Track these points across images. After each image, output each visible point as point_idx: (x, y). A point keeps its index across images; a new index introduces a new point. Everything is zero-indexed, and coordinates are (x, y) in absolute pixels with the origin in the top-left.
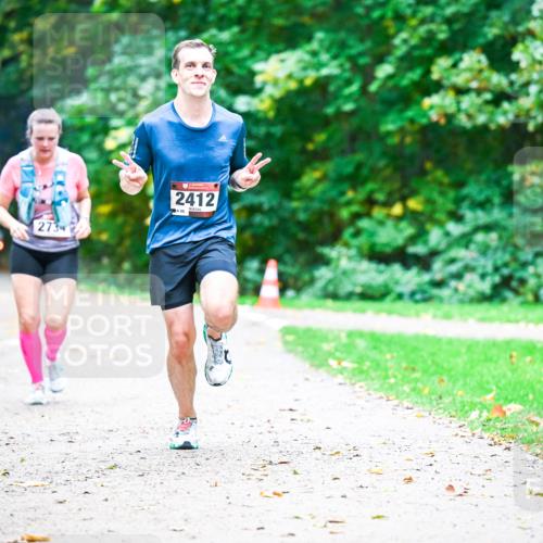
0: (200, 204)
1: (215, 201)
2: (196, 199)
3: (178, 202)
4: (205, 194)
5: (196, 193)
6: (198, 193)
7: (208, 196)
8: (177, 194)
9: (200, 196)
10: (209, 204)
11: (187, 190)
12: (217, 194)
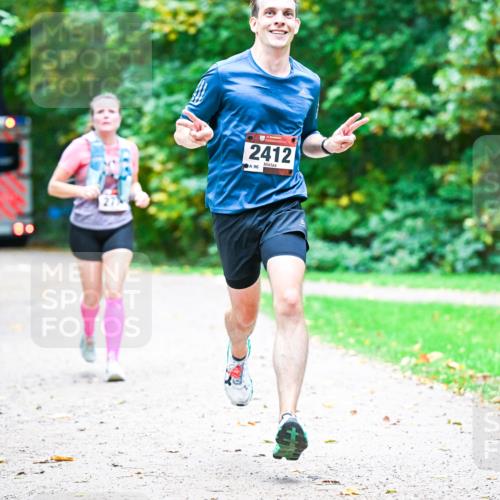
0: (277, 160)
1: (292, 158)
2: (273, 154)
3: (252, 157)
4: (282, 148)
5: (273, 147)
6: (275, 147)
7: (284, 151)
8: (252, 147)
9: (277, 150)
10: (285, 160)
11: (263, 142)
12: (293, 150)
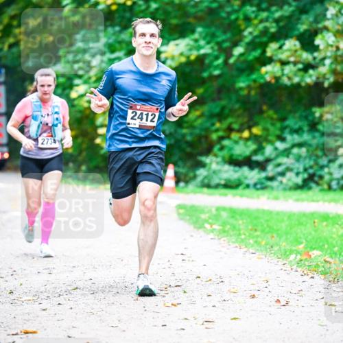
0: (147, 120)
4: (150, 114)
10: (152, 121)
